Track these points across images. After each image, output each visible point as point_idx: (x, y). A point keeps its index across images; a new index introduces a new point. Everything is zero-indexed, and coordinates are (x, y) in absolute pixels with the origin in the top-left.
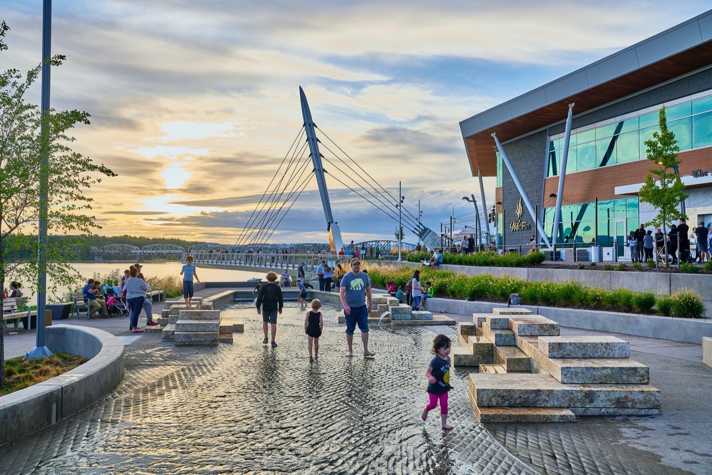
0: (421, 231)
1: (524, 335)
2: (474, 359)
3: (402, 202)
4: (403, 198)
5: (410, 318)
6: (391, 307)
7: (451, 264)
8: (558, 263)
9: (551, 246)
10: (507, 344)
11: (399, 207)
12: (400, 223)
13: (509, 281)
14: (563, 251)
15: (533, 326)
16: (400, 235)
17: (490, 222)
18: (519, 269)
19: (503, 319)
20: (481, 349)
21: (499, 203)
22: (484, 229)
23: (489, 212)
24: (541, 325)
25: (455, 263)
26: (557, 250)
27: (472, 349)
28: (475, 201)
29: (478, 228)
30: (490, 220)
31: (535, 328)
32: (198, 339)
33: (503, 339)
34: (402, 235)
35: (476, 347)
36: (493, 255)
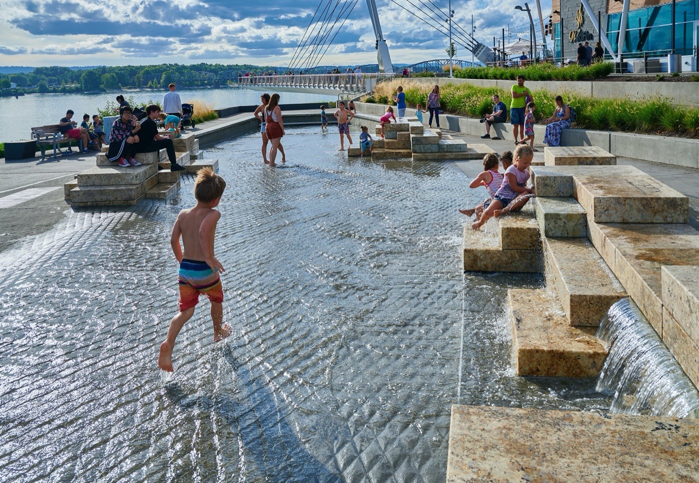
0: (474, 46)
1: (608, 220)
2: (504, 259)
3: (452, 16)
4: (453, 12)
5: (437, 150)
6: (414, 136)
7: (502, 79)
8: (625, 74)
9: (617, 56)
10: (571, 235)
11: (449, 22)
12: (451, 39)
13: (568, 98)
14: (630, 61)
15: (628, 201)
16: (452, 52)
17: (546, 35)
18: (580, 83)
19: (561, 177)
20: (517, 239)
21: (556, 12)
22: (540, 42)
23: (546, 22)
24: (646, 199)
25: (506, 79)
26: (625, 60)
27: (499, 239)
28: (528, 10)
29: (533, 41)
30: (547, 32)
31: (631, 206)
32: (104, 197)
33: (562, 224)
34: (453, 51)
35: (508, 236)
36: (549, 68)
